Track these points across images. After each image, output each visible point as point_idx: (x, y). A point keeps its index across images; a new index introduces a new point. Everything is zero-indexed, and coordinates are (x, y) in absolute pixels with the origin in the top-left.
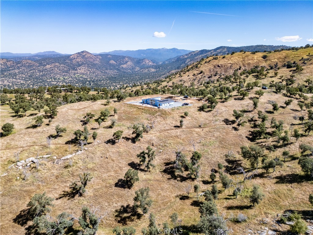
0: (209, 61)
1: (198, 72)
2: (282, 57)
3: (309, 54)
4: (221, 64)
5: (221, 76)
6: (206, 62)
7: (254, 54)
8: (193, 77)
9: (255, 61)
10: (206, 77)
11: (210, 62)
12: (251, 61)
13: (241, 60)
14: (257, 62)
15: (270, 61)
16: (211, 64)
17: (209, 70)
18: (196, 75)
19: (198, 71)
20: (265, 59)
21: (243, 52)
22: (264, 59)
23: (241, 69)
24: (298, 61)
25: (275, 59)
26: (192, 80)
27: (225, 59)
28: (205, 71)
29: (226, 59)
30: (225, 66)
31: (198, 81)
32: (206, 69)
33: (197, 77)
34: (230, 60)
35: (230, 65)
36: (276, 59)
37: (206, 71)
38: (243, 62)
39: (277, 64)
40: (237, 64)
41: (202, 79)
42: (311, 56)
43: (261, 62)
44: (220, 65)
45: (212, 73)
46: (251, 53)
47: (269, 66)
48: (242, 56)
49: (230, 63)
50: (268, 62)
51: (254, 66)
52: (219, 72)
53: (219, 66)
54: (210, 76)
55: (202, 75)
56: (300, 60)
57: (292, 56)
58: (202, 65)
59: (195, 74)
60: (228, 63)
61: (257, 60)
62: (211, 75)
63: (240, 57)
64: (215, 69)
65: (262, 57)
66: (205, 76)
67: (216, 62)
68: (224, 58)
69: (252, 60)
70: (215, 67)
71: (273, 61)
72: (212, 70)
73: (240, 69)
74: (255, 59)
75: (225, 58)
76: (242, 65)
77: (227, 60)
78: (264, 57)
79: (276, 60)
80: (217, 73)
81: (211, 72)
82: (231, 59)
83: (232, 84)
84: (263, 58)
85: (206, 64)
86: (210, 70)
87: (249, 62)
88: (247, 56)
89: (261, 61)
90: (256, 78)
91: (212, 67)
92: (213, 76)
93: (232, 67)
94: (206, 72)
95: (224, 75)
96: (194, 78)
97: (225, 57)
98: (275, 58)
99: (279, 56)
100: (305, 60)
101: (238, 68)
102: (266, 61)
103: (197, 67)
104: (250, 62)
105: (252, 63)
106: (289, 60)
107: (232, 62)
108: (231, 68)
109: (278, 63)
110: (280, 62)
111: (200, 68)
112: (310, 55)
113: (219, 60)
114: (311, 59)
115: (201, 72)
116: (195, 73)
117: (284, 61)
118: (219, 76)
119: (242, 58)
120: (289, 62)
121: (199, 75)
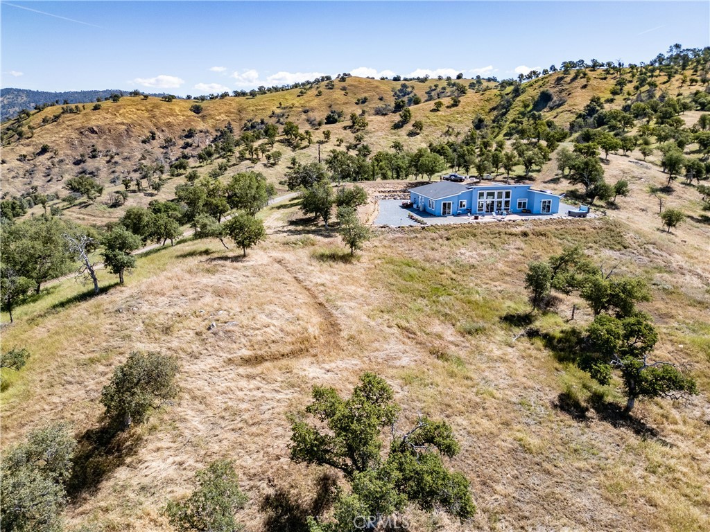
0: (57, 118)
1: (31, 149)
2: (232, 110)
3: (280, 104)
4: (97, 127)
5: (112, 157)
6: (45, 121)
7: (168, 101)
8: (22, 164)
9: (181, 118)
10: (67, 162)
11: (60, 120)
12: (172, 118)
13: (147, 114)
14: (184, 121)
15: (212, 118)
16: (64, 126)
17: (67, 142)
18: (29, 158)
19: (28, 145)
20: (200, 115)
21: (142, 97)
22: (198, 113)
23: (157, 138)
24: (267, 118)
25: (220, 114)
26: (21, 173)
27: (102, 113)
28: (53, 144)
29: (107, 113)
30: (110, 131)
31: (44, 176)
32: (54, 138)
33: (35, 166)
34: (118, 115)
35: (123, 127)
36: (222, 115)
37: (58, 145)
38: (154, 120)
39: (229, 124)
40: (140, 125)
41: (56, 170)
42: (285, 108)
43: (194, 121)
44: (95, 129)
45: (81, 150)
46: (161, 98)
47: (216, 130)
48: (145, 106)
49: (123, 124)
50: (211, 122)
51: (184, 130)
52: (100, 148)
53: (93, 131)
54: (80, 158)
55: (52, 157)
56: (270, 117)
57: (251, 108)
58: (34, 128)
59: (25, 156)
60: (117, 121)
61: (183, 116)
62: (82, 156)
63: (139, 107)
64: (86, 140)
65: (191, 110)
66: (62, 161)
67: (78, 120)
68: (96, 108)
69: (172, 115)
70: (81, 133)
71: (217, 118)
72: (76, 142)
73: (154, 138)
74: (178, 115)
75: (100, 111)
76: (155, 130)
77: (109, 116)
78: (197, 110)
79: (223, 117)
80: (95, 150)
81: (76, 148)
82: (121, 112)
83: (253, 165)
84: (194, 112)
85: (48, 126)
86: (70, 143)
87: (168, 120)
88: (156, 106)
89: (192, 117)
90: (289, 146)
91: (74, 135)
92: (86, 158)
93: (130, 133)
94: (61, 149)
95: (118, 154)
96: (28, 167)
97: (100, 105)
98: (220, 111)
99: (226, 108)
100: (278, 116)
101: (149, 134)
102: (203, 118)
103: (20, 134)
104: (170, 119)
105: (175, 123)
106: (250, 117)
107: (125, 121)
108: (130, 137)
109: (232, 123)
110: (233, 120)
111: (34, 139)
112: (282, 106)
113: (85, 115)
114: (288, 115)
115: (44, 150)
116: (24, 153)
117: (241, 120)
118: (108, 158)
119: (147, 111)
120: (251, 121)
121: (42, 158)
